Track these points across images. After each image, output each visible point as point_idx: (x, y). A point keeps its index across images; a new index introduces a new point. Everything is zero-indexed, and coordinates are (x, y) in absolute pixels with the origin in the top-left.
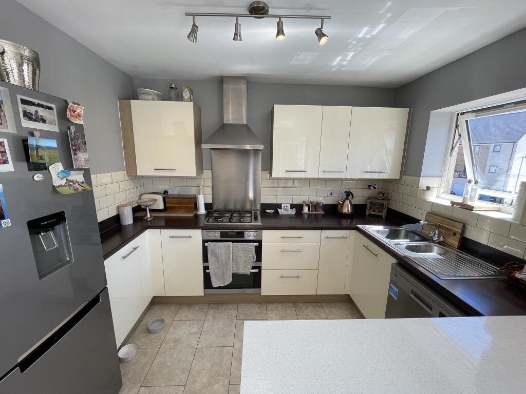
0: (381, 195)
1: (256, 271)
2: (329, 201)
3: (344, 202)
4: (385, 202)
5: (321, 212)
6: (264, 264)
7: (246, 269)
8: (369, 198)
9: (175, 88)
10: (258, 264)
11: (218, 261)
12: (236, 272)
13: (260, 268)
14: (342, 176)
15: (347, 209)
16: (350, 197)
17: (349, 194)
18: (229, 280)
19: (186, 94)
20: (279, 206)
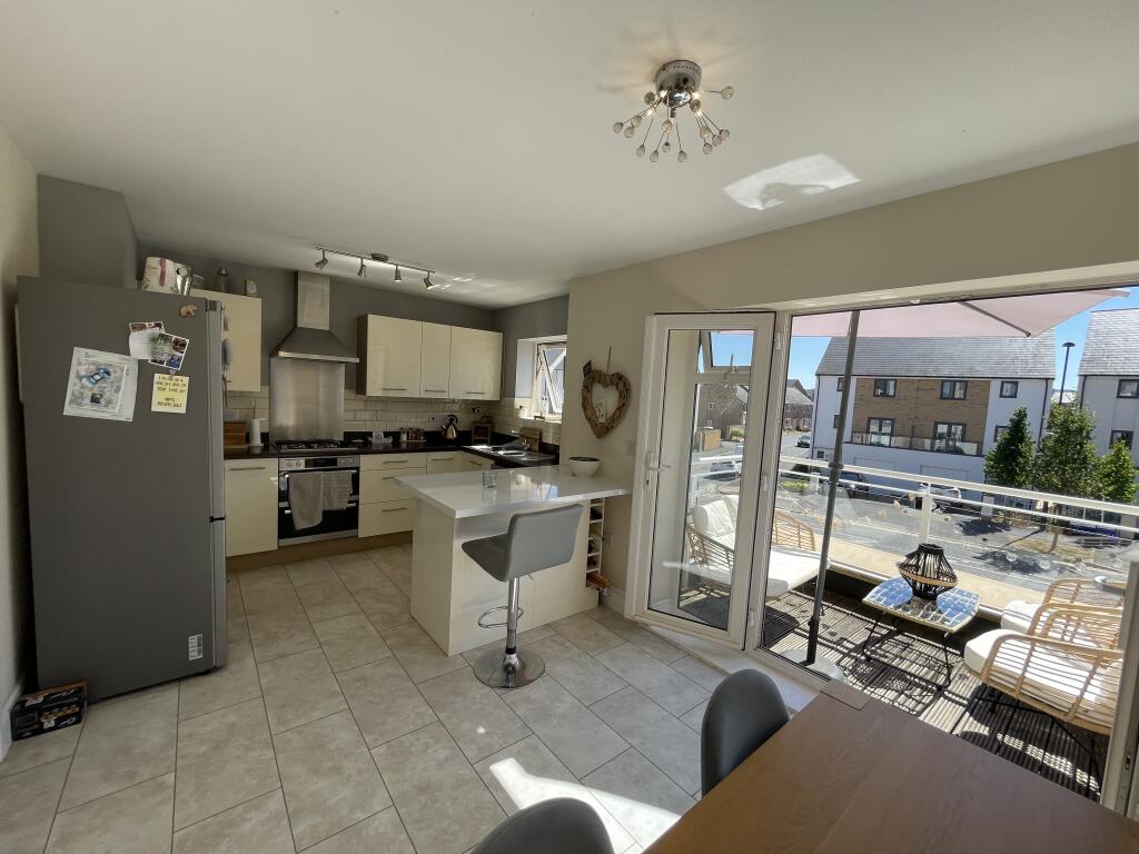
0: (485, 419)
1: (354, 505)
2: (429, 427)
3: (448, 427)
4: (489, 425)
5: (422, 440)
6: (362, 497)
7: (339, 503)
8: (475, 422)
9: (226, 275)
10: (354, 498)
11: (304, 496)
12: (328, 508)
13: (357, 502)
14: (445, 396)
15: (452, 434)
16: (454, 422)
17: (452, 420)
18: (318, 520)
19: (252, 288)
20: (370, 434)
